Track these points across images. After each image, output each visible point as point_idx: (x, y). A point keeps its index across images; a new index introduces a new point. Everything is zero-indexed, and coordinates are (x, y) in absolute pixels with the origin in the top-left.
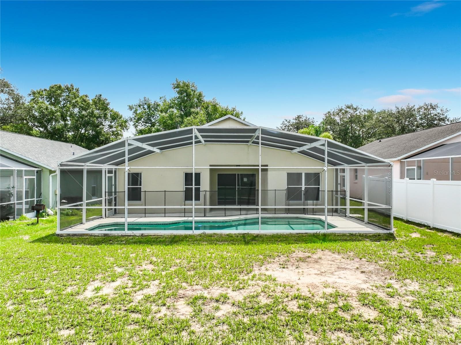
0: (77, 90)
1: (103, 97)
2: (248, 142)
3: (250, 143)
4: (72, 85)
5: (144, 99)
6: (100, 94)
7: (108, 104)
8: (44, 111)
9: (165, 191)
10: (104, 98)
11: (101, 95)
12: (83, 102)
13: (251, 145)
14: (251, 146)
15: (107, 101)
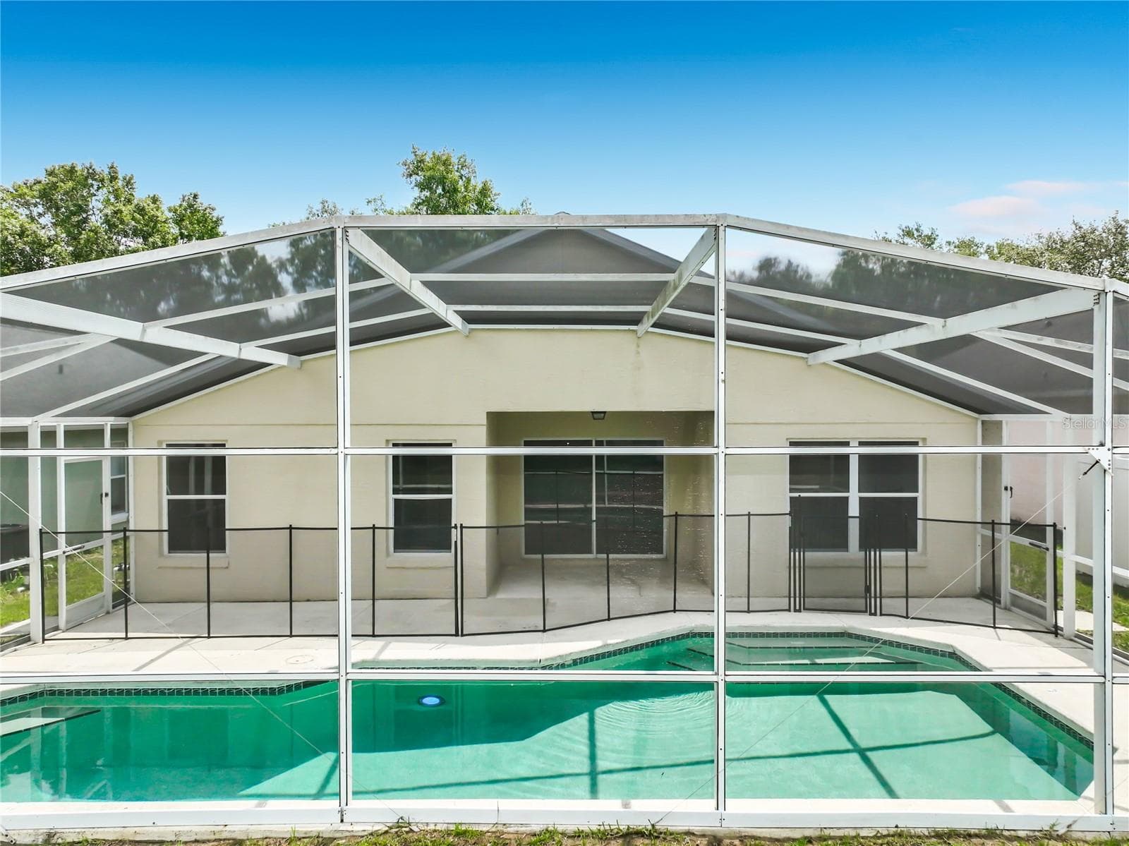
0: (129, 183)
1: (203, 202)
2: (635, 319)
3: (646, 325)
4: (112, 168)
5: (320, 207)
6: (194, 192)
7: (217, 222)
8: (10, 238)
9: (291, 528)
10: (205, 205)
11: (195, 197)
12: (135, 214)
13: (647, 332)
14: (649, 336)
15: (215, 214)
